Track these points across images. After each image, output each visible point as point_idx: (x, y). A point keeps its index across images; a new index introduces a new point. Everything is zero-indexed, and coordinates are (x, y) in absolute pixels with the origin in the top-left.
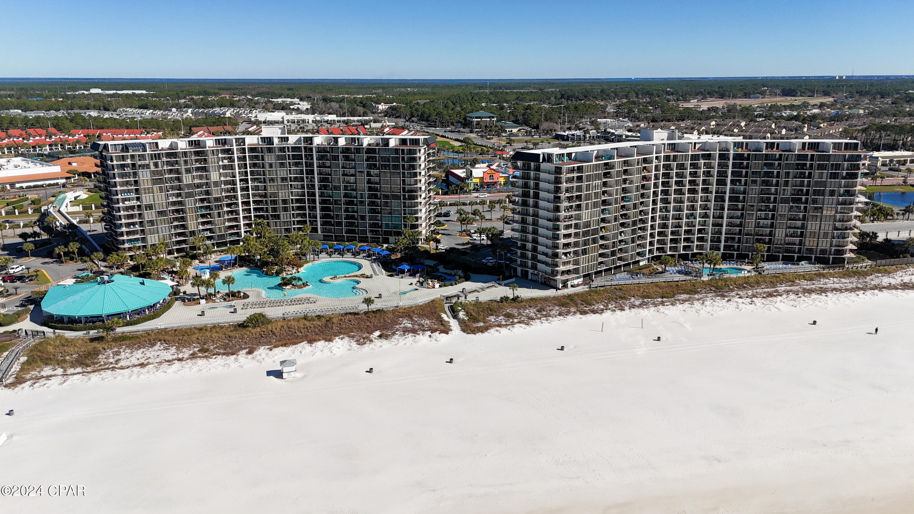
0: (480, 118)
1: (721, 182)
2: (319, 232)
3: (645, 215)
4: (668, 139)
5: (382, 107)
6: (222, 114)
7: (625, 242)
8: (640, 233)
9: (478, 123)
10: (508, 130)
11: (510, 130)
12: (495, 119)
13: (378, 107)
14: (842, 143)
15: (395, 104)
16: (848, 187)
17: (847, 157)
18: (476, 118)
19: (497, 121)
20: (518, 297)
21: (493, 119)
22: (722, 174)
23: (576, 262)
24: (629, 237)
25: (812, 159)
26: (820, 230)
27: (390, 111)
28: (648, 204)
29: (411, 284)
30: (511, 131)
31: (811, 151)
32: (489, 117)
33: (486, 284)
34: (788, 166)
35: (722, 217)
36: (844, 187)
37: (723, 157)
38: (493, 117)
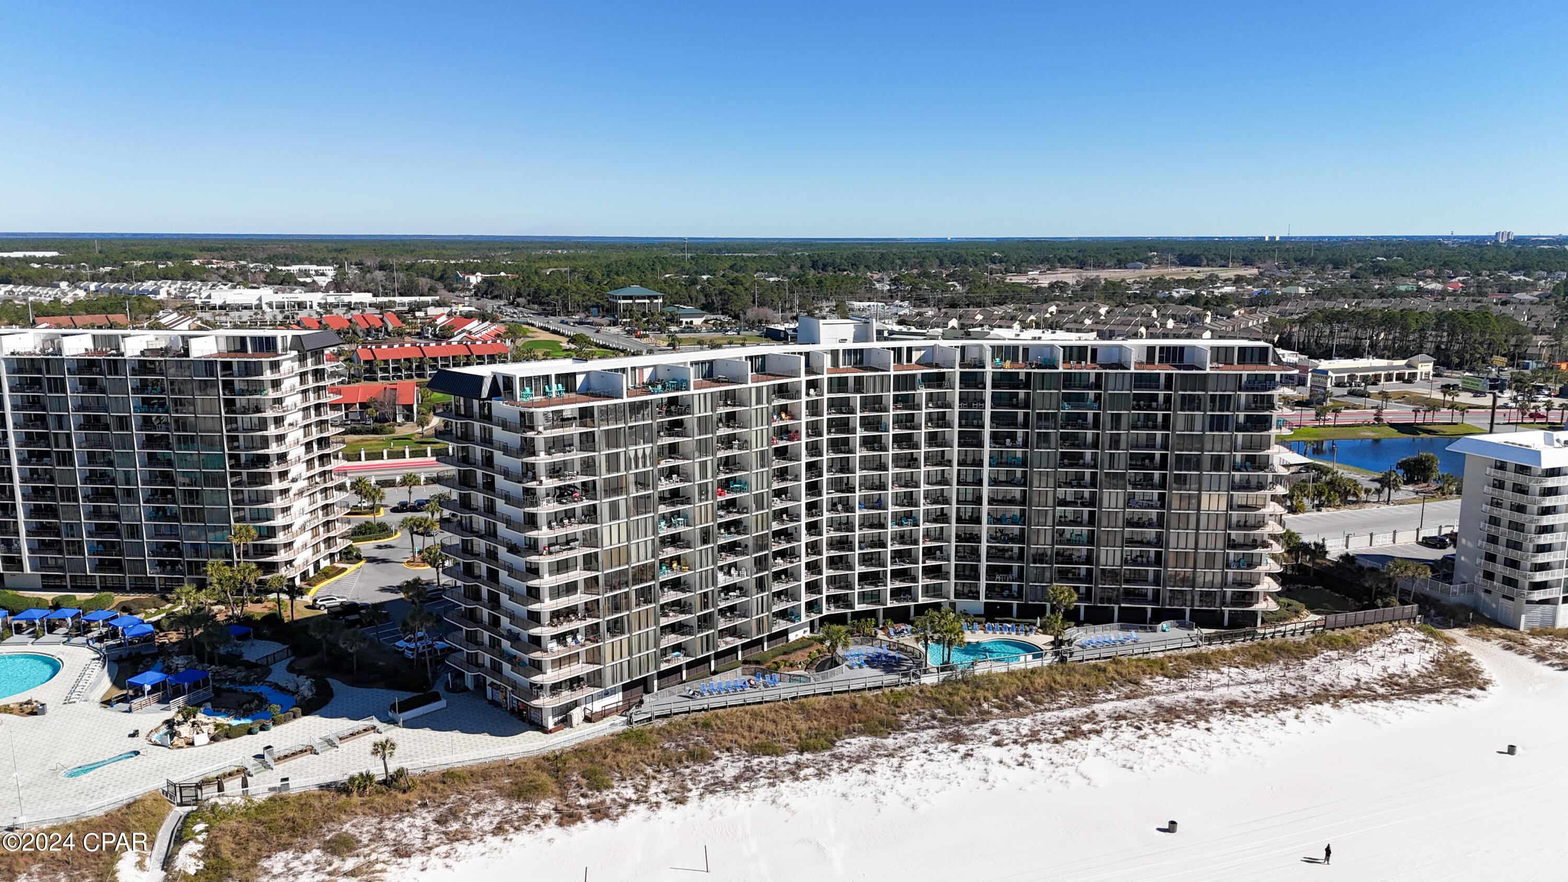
0: (631, 298)
1: (970, 439)
2: (27, 569)
3: (791, 520)
4: (856, 340)
5: (475, 279)
6: (151, 293)
7: (741, 589)
8: (781, 564)
9: (628, 309)
10: (684, 320)
11: (689, 320)
12: (661, 301)
13: (468, 279)
14: (1233, 348)
15: (503, 274)
16: (1250, 448)
17: (1244, 379)
18: (625, 298)
19: (664, 304)
20: (401, 773)
21: (655, 301)
22: (971, 420)
23: (595, 657)
24: (746, 577)
25: (1168, 386)
26: (1196, 548)
27: (485, 286)
28: (796, 493)
29: (135, 734)
30: (691, 323)
31: (1167, 365)
32: (649, 297)
33: (360, 722)
34: (1116, 401)
35: (978, 521)
36: (1243, 449)
37: (971, 380)
38: (656, 297)
